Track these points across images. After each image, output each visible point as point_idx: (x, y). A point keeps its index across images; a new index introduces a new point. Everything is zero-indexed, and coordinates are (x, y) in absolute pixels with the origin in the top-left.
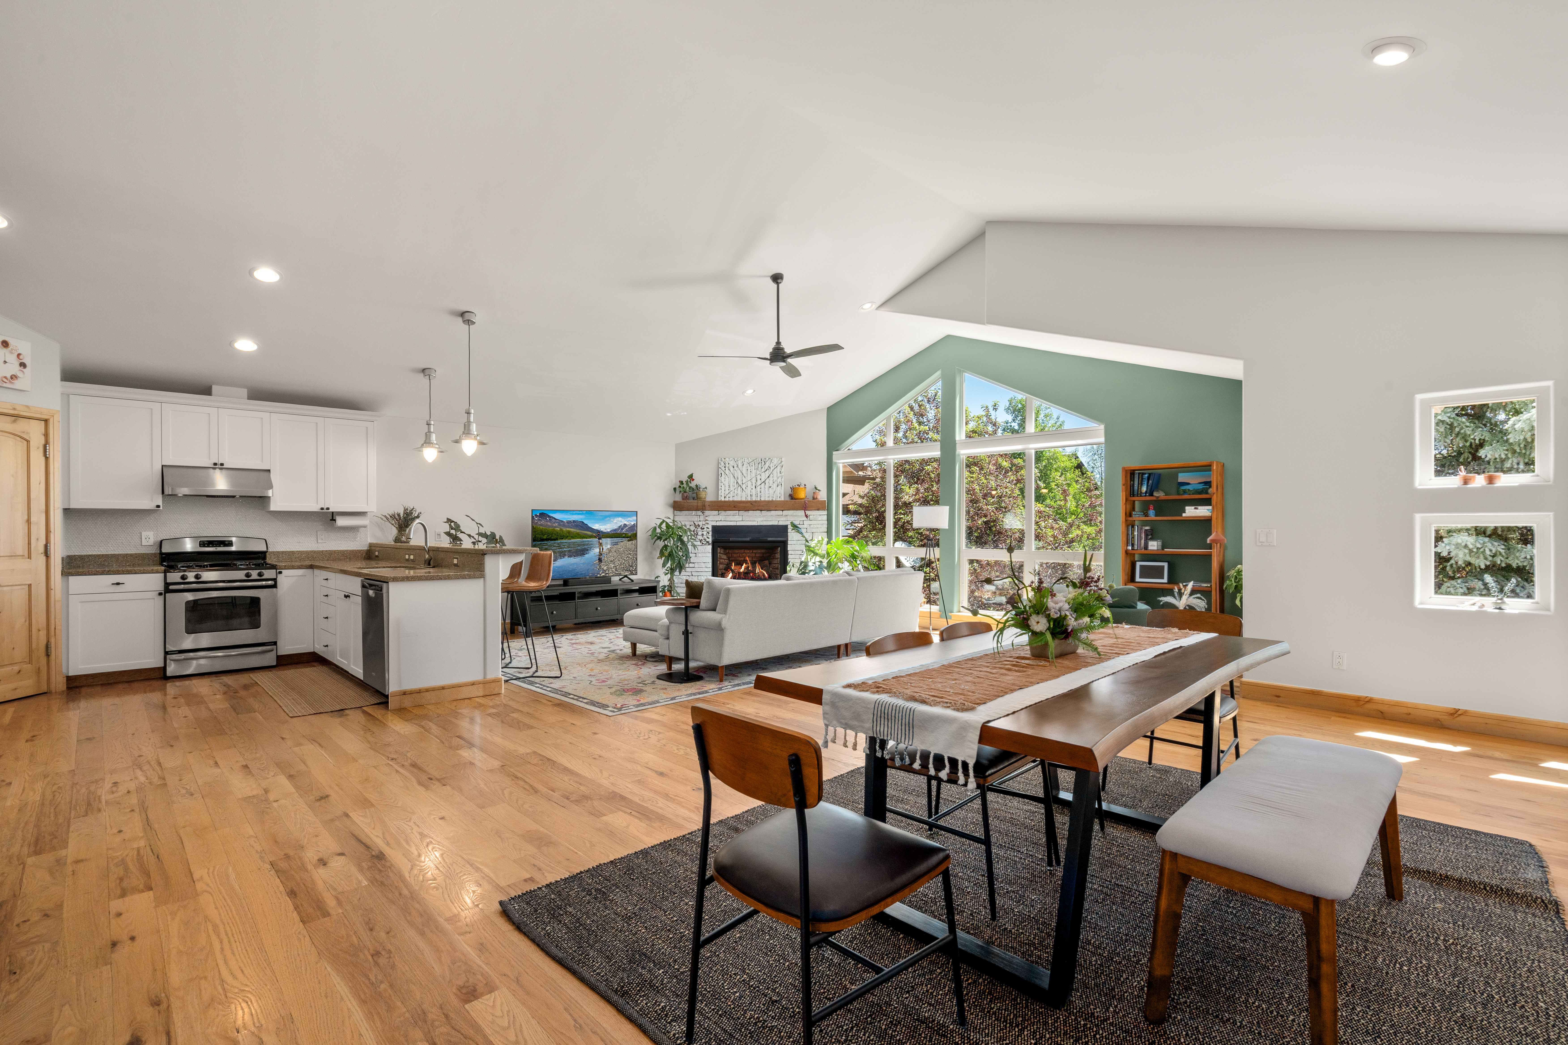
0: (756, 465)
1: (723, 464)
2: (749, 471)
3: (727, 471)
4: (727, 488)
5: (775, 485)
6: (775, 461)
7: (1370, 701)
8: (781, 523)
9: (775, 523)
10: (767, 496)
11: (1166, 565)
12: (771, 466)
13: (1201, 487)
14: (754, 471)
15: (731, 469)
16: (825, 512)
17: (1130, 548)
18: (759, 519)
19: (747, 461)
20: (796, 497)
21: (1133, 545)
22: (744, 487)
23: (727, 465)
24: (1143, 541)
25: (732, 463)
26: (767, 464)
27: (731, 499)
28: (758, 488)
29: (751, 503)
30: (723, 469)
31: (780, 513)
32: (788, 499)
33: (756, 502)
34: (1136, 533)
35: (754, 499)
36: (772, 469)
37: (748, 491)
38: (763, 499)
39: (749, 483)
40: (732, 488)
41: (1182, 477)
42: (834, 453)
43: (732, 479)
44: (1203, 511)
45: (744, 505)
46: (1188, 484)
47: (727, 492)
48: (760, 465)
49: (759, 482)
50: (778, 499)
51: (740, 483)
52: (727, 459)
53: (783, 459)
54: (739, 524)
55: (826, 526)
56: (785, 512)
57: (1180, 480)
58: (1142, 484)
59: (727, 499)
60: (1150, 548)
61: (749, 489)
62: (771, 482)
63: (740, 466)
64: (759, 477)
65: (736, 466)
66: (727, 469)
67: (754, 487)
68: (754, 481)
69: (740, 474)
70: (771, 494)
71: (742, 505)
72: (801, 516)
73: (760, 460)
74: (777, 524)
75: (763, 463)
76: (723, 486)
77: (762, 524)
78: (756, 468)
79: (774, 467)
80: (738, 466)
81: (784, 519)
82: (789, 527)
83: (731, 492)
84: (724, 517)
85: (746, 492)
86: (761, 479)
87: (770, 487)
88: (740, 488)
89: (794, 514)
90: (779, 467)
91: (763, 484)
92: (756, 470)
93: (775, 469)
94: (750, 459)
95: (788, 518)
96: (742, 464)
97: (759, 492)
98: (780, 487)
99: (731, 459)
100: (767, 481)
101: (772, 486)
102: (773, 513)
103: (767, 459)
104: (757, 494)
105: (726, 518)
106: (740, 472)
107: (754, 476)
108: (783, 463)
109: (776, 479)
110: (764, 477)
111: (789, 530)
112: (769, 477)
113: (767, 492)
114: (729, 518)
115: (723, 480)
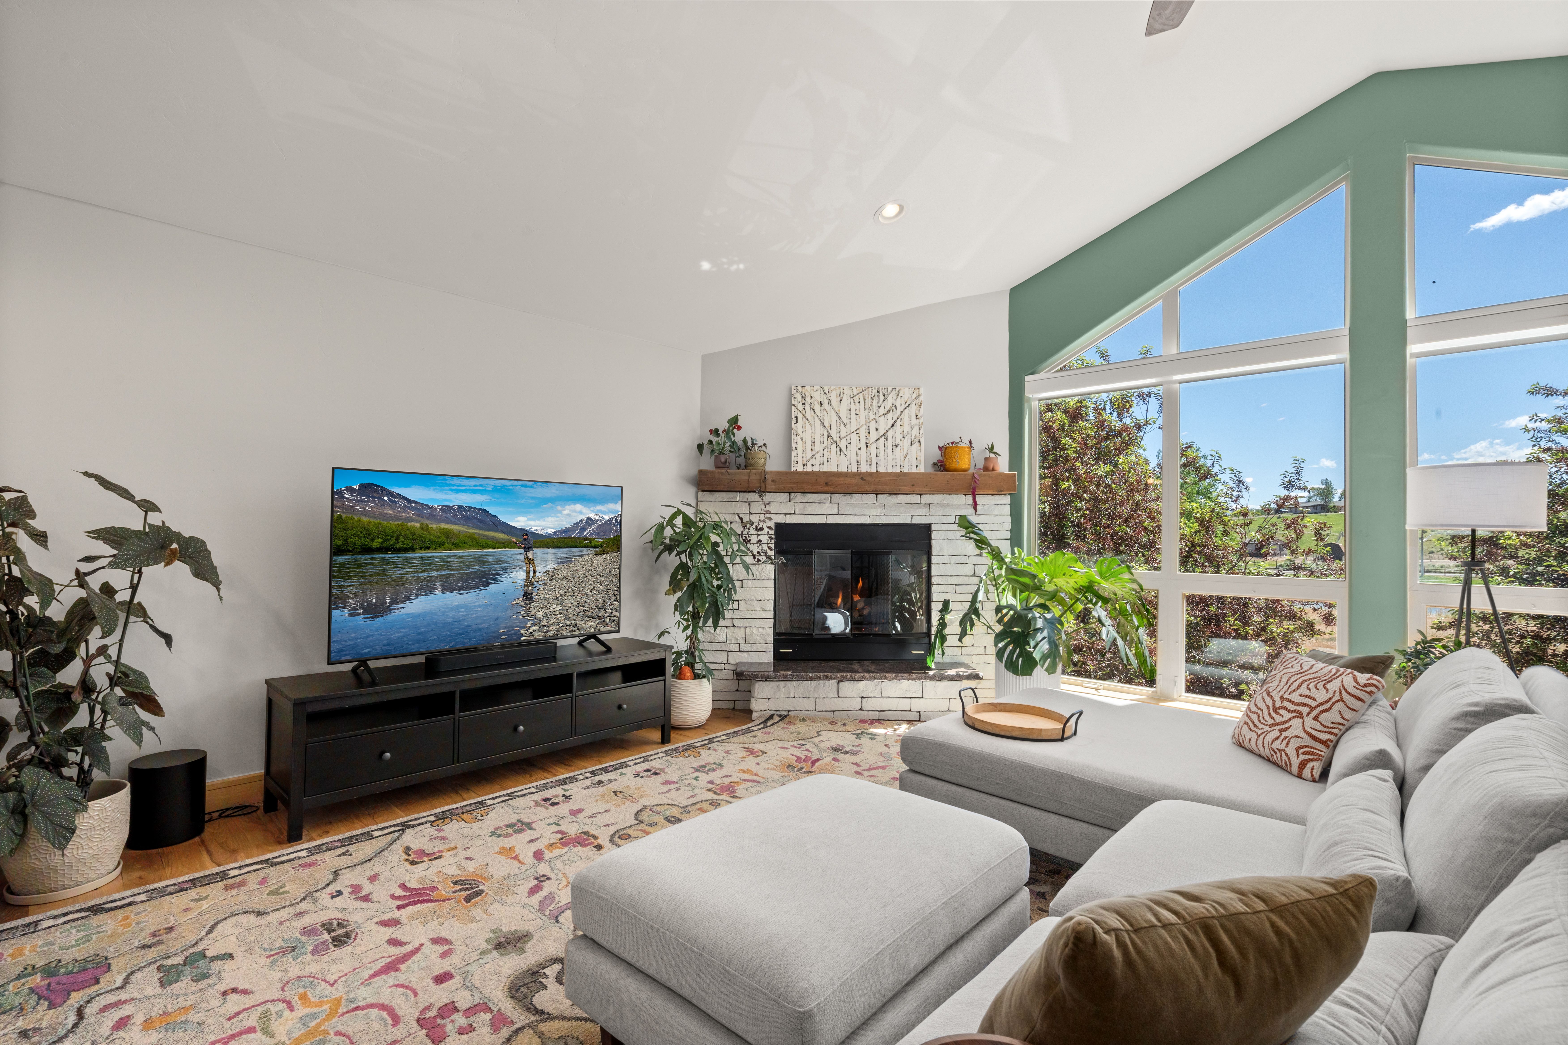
0: (868, 401)
1: (799, 398)
2: (853, 412)
3: (808, 413)
4: (809, 446)
5: (906, 443)
6: (906, 394)
8: (917, 520)
9: (906, 520)
10: (891, 463)
12: (898, 403)
14: (863, 414)
15: (817, 407)
16: (1007, 499)
18: (874, 512)
19: (848, 392)
20: (954, 466)
22: (843, 444)
23: (808, 400)
25: (818, 396)
26: (890, 400)
27: (817, 469)
28: (872, 448)
29: (862, 477)
30: (801, 407)
31: (915, 499)
32: (930, 470)
33: (871, 474)
35: (864, 469)
36: (900, 409)
37: (852, 453)
38: (881, 469)
39: (854, 437)
40: (818, 447)
42: (1027, 378)
43: (819, 429)
45: (848, 481)
47: (809, 454)
48: (875, 402)
49: (874, 436)
50: (914, 470)
51: (835, 436)
52: (808, 388)
53: (921, 391)
54: (831, 520)
55: (1008, 527)
56: (926, 499)
59: (809, 469)
61: (853, 448)
62: (899, 437)
63: (834, 402)
64: (873, 426)
65: (825, 402)
66: (808, 407)
67: (863, 446)
68: (863, 432)
69: (834, 418)
70: (898, 461)
71: (842, 480)
72: (959, 505)
73: (875, 391)
74: (909, 522)
75: (882, 398)
76: (800, 442)
77: (878, 521)
78: (867, 407)
79: (904, 406)
80: (829, 403)
81: (923, 511)
82: (934, 527)
83: (817, 456)
84: (801, 505)
85: (848, 456)
86: (877, 430)
87: (896, 446)
88: (834, 446)
89: (945, 502)
90: (913, 405)
91: (882, 439)
92: (867, 411)
93: (907, 410)
94: (854, 388)
95: (933, 509)
96: (838, 399)
97: (874, 456)
98: (916, 445)
99: (816, 388)
100: (890, 434)
101: (901, 443)
102: (901, 498)
103: (890, 389)
104: (871, 459)
105: (804, 508)
106: (834, 414)
107: (864, 423)
108: (921, 398)
109: (909, 429)
110: (884, 424)
111: (934, 535)
112: (893, 425)
113: (890, 456)
114: (810, 509)
115: (800, 431)
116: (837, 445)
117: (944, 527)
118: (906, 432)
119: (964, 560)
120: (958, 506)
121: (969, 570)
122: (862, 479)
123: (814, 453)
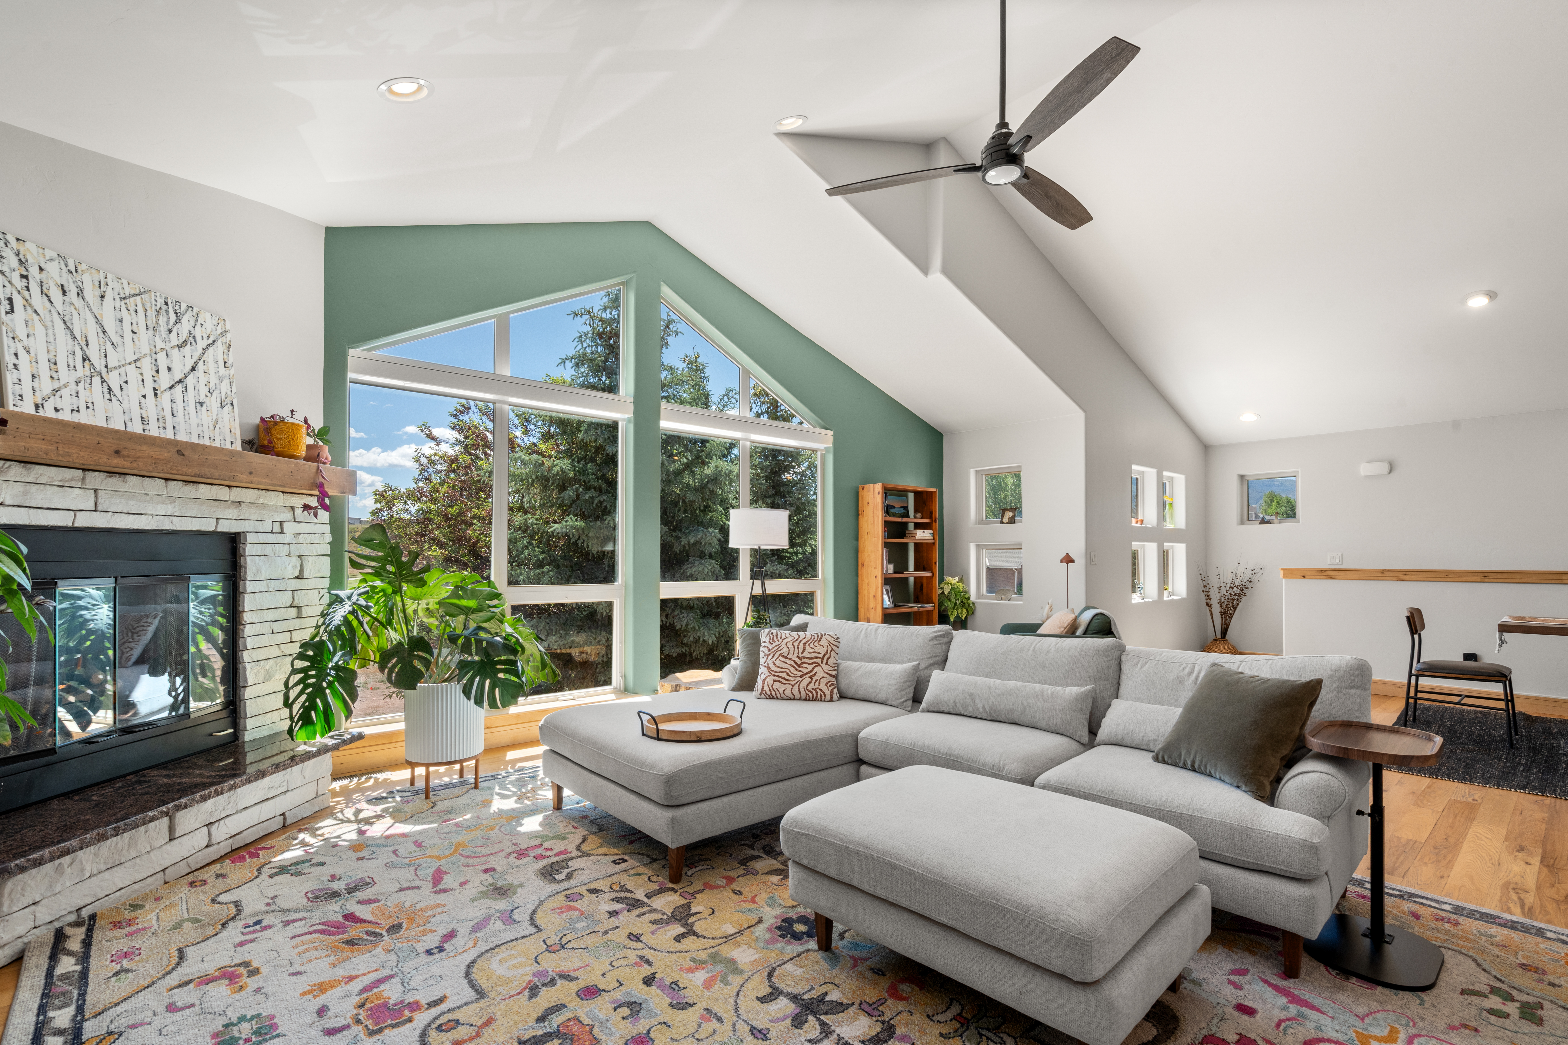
0: (151, 314)
1: (14, 262)
2: (127, 328)
3: (37, 299)
4: (44, 370)
5: (213, 403)
6: (209, 323)
8: (222, 527)
10: (195, 432)
12: (197, 334)
14: (144, 336)
15: (55, 295)
19: (114, 284)
22: (114, 380)
23: (34, 271)
25: (55, 273)
26: (185, 324)
27: (69, 419)
28: (165, 400)
30: (20, 284)
31: (223, 493)
32: (251, 450)
36: (200, 344)
37: (131, 400)
39: (132, 373)
40: (65, 375)
42: (351, 351)
43: (62, 338)
44: (927, 534)
45: (155, 452)
47: (46, 386)
48: (162, 320)
49: (165, 380)
51: (97, 362)
52: (30, 246)
53: (229, 325)
55: (329, 538)
56: (237, 494)
59: (48, 413)
60: (888, 571)
61: (133, 392)
62: (204, 391)
63: (91, 294)
64: (162, 361)
65: (73, 291)
66: (34, 288)
67: (149, 392)
68: (147, 367)
69: (92, 328)
70: (205, 428)
71: (145, 450)
72: (276, 507)
73: (160, 302)
74: (212, 528)
75: (173, 317)
76: (22, 353)
77: (167, 525)
78: (151, 326)
79: (206, 342)
80: (80, 293)
81: (232, 513)
82: (250, 538)
83: (65, 392)
84: (19, 488)
85: (125, 405)
86: (169, 369)
87: (201, 404)
88: (97, 380)
89: (261, 501)
90: (218, 343)
91: (179, 388)
92: (151, 332)
93: (211, 349)
94: (125, 282)
95: (245, 512)
96: (98, 293)
97: (168, 413)
98: (228, 408)
99: (50, 253)
100: (189, 382)
101: (207, 400)
102: (204, 491)
103: (184, 306)
104: (164, 418)
105: (25, 493)
106: (91, 321)
107: (148, 352)
108: (229, 336)
109: (218, 382)
110: (179, 363)
111: (249, 550)
112: (193, 369)
113: (194, 420)
114: (39, 497)
115: (21, 332)
116: (103, 381)
117: (262, 538)
118: (212, 385)
119: (283, 585)
120: (275, 509)
121: (286, 598)
122: (179, 452)
123: (56, 385)
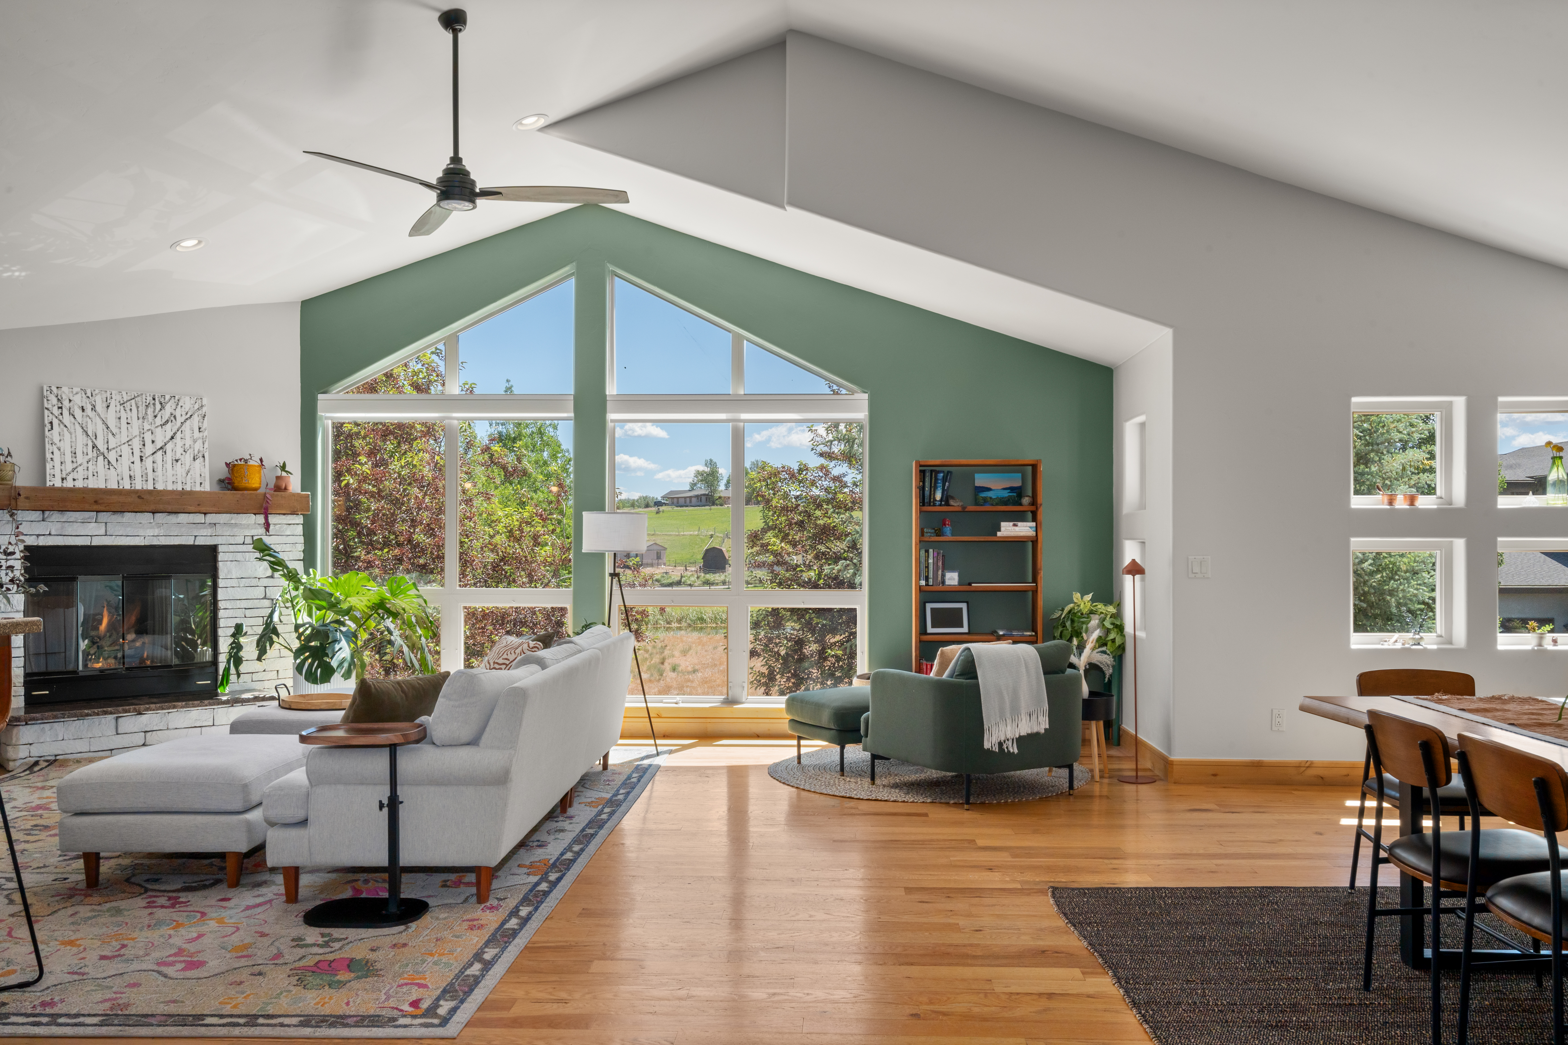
0: (142, 409)
1: (54, 400)
2: (124, 421)
3: (67, 419)
4: (68, 458)
5: (188, 458)
6: (187, 404)
7: (1310, 765)
8: (200, 542)
9: (190, 542)
10: (170, 480)
11: (964, 606)
12: (178, 413)
13: (1006, 494)
14: (136, 424)
15: (78, 413)
16: (300, 519)
17: (923, 583)
18: (150, 532)
19: (116, 397)
20: (244, 484)
21: (927, 579)
22: (112, 456)
23: (66, 403)
24: (940, 572)
25: (78, 400)
26: (169, 409)
27: (80, 484)
28: (148, 462)
29: (141, 495)
30: (56, 412)
31: (200, 518)
32: (216, 489)
33: (149, 492)
34: (931, 561)
35: (138, 486)
36: (180, 420)
37: (123, 467)
38: (160, 487)
39: (126, 450)
40: (80, 459)
41: (981, 480)
42: (320, 396)
43: (81, 438)
44: (1024, 529)
45: (122, 499)
46: (989, 489)
47: (69, 467)
48: (150, 411)
49: (149, 449)
50: (198, 488)
51: (102, 447)
52: (65, 389)
53: (205, 402)
54: (97, 542)
55: (301, 547)
56: (211, 518)
57: (978, 483)
58: (936, 488)
59: (69, 484)
60: (948, 582)
61: (125, 461)
62: (179, 450)
63: (100, 407)
64: (148, 437)
65: (88, 408)
66: (66, 412)
67: (137, 459)
68: (136, 444)
69: (100, 427)
70: (179, 477)
71: (115, 498)
72: (248, 525)
73: (150, 399)
74: (192, 543)
75: (158, 406)
76: (56, 452)
77: (155, 542)
78: (141, 416)
79: (184, 417)
80: (94, 408)
81: (209, 531)
82: (221, 549)
83: (80, 469)
84: (59, 525)
85: (119, 470)
86: (153, 442)
87: (177, 461)
88: (101, 458)
89: (233, 522)
90: (195, 417)
91: (160, 453)
92: (141, 420)
93: (188, 422)
94: (124, 393)
95: (219, 530)
96: (105, 405)
97: (150, 471)
98: (199, 461)
99: (75, 390)
100: (169, 447)
101: (182, 458)
102: (183, 518)
103: (168, 397)
104: (147, 474)
105: (62, 528)
106: (99, 422)
107: (138, 433)
108: (204, 409)
109: (192, 443)
110: (161, 436)
111: (221, 557)
112: (172, 438)
113: (170, 471)
114: (69, 530)
115: (56, 439)
116: (105, 458)
117: (232, 548)
118: (187, 446)
119: (254, 582)
120: (248, 526)
121: (259, 592)
122: (139, 497)
123: (75, 465)
